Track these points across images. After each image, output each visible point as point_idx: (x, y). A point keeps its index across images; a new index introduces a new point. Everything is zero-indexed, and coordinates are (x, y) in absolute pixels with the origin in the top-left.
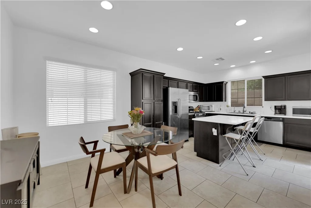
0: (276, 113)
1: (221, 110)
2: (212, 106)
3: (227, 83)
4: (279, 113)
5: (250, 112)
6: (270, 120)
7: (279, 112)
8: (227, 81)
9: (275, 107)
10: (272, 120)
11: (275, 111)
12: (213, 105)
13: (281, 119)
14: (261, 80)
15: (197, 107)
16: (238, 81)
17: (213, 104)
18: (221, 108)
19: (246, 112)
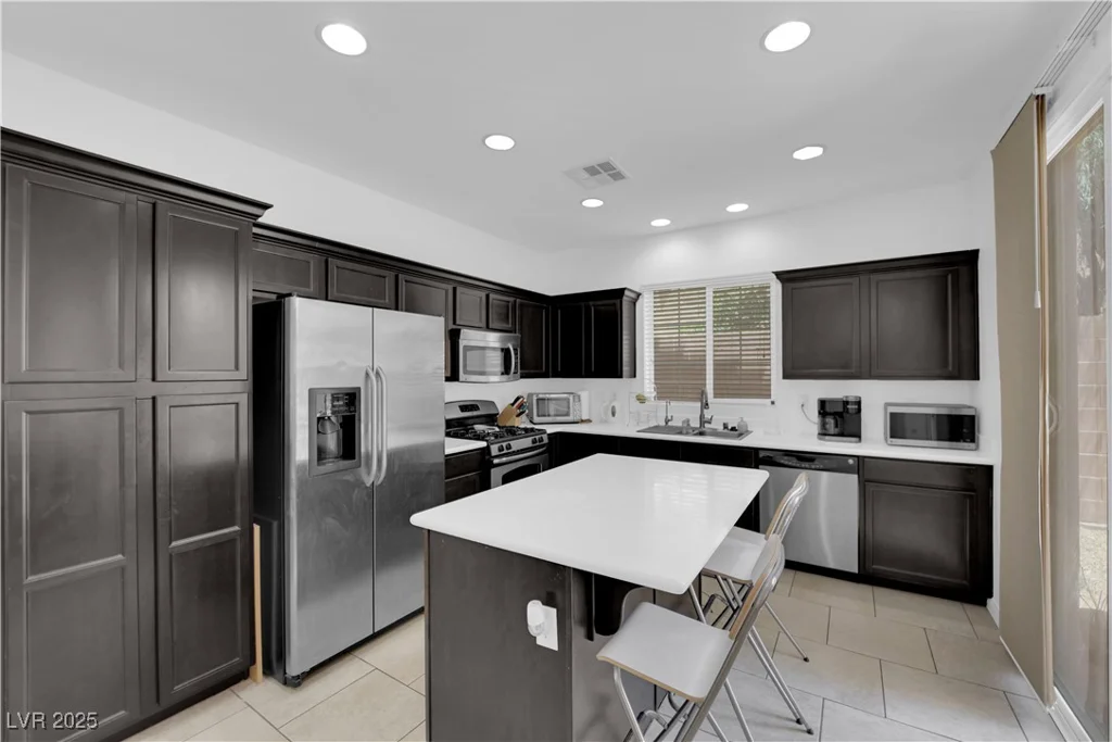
0: (824, 434)
1: (613, 414)
2: (579, 396)
3: (639, 295)
4: (837, 431)
5: (725, 426)
6: (807, 465)
7: (836, 426)
8: (637, 290)
9: (823, 403)
10: (817, 464)
11: (823, 425)
12: (584, 395)
13: (851, 461)
14: (764, 290)
15: (513, 404)
16: (679, 290)
17: (583, 390)
18: (613, 408)
19: (710, 423)
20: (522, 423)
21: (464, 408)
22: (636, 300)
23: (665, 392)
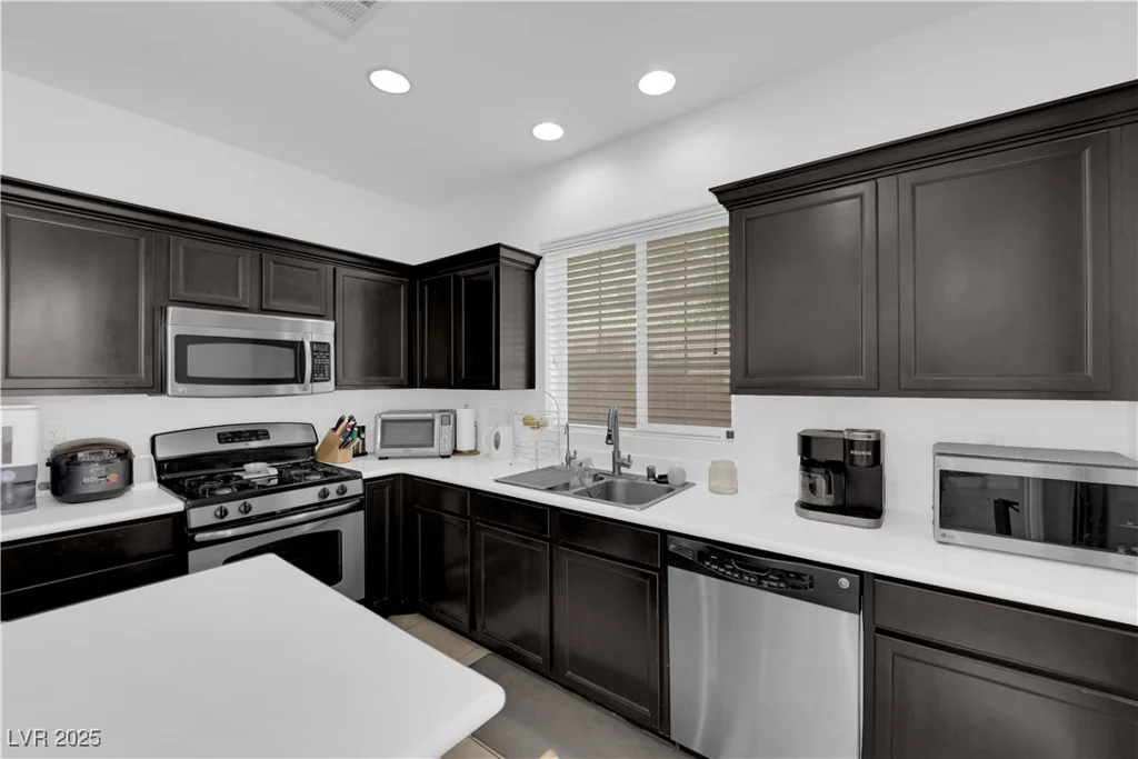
0: (806, 503)
1: (497, 445)
2: (453, 415)
3: (538, 259)
4: (832, 499)
5: (651, 474)
6: (753, 578)
7: (829, 490)
8: (537, 253)
9: (805, 441)
13: (843, 583)
15: (335, 429)
16: (601, 253)
18: (497, 435)
19: (628, 466)
20: (345, 461)
21: (222, 438)
22: (535, 267)
23: (580, 409)
